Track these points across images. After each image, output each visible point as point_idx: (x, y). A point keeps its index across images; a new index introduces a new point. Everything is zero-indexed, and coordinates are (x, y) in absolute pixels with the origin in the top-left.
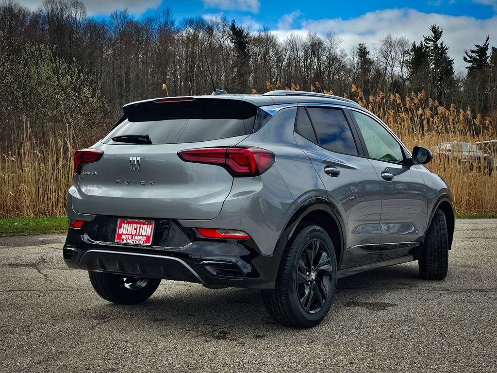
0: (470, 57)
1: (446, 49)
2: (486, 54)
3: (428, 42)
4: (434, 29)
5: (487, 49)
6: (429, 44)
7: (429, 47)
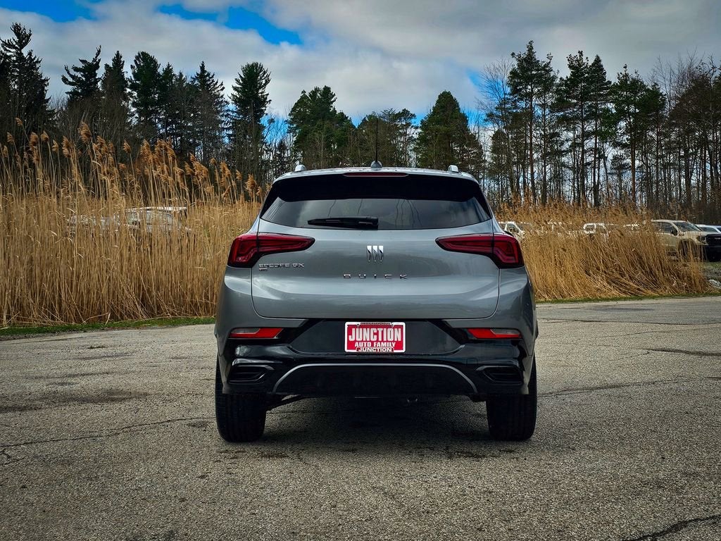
0: (73, 77)
1: (38, 62)
2: (96, 75)
3: (8, 49)
4: (17, 29)
5: (97, 66)
6: (10, 51)
7: (10, 57)
